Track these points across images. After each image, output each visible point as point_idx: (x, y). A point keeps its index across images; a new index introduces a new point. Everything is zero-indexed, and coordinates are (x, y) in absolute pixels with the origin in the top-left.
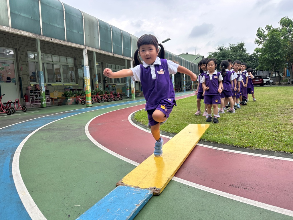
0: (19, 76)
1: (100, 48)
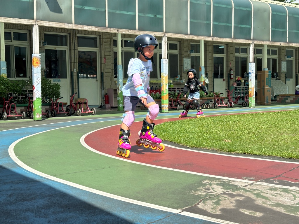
0: (101, 70)
1: (189, 33)
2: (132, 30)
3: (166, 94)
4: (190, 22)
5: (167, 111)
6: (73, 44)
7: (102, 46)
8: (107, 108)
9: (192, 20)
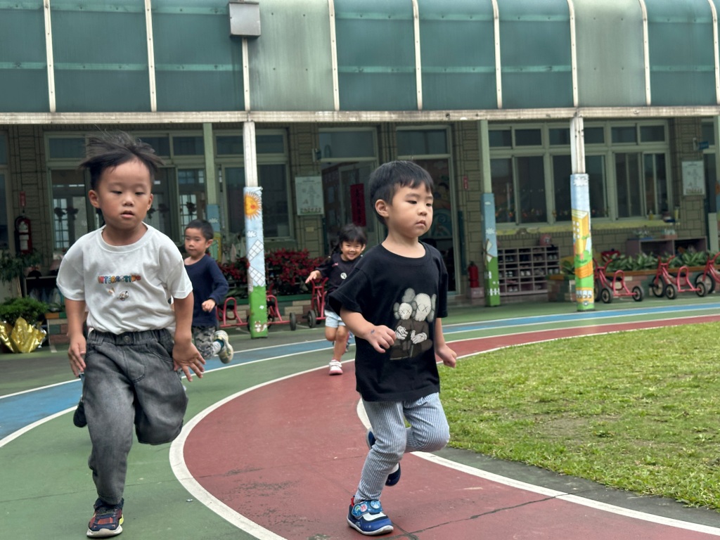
0: (458, 206)
1: (649, 100)
2: (484, 111)
3: (586, 263)
4: (652, 73)
5: (591, 307)
6: (388, 151)
7: (457, 148)
8: (474, 298)
9: (655, 68)
